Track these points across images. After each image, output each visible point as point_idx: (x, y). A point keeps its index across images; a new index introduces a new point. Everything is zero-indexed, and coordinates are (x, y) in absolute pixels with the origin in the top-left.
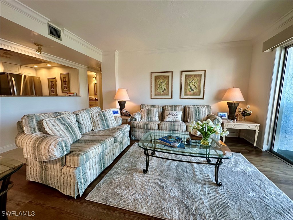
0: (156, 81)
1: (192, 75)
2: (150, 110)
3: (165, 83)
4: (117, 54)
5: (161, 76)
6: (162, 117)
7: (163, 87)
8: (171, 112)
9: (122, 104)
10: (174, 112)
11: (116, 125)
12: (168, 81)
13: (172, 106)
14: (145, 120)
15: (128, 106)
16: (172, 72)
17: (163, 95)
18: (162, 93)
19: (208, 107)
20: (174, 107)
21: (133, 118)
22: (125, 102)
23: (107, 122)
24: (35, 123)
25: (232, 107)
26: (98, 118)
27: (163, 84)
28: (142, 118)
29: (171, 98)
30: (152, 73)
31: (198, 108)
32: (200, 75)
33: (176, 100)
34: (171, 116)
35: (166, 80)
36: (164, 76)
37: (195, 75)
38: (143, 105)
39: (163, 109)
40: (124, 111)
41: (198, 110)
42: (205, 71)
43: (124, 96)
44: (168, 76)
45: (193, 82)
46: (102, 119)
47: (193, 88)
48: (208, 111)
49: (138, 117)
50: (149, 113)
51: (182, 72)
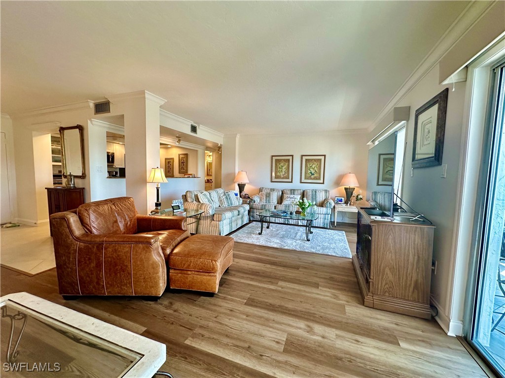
0: (276, 165)
1: (312, 160)
2: (269, 194)
3: (286, 166)
4: (238, 136)
5: (281, 160)
6: (281, 200)
7: (284, 170)
8: (289, 196)
9: (241, 187)
10: (292, 196)
11: (238, 204)
12: (289, 165)
13: (291, 190)
14: (264, 202)
15: (246, 190)
16: (292, 156)
17: (283, 178)
18: (282, 176)
19: (326, 191)
20: (293, 191)
21: (252, 200)
22: (244, 185)
23: (231, 201)
25: (349, 192)
26: (224, 197)
27: (284, 168)
28: (261, 200)
29: (292, 182)
30: (273, 156)
31: (315, 192)
32: (320, 160)
33: (296, 184)
34: (289, 199)
35: (287, 164)
36: (284, 160)
37: (315, 160)
38: (263, 188)
39: (282, 193)
40: (243, 193)
41: (315, 194)
42: (325, 156)
43: (244, 179)
44: (289, 160)
45: (313, 166)
46: (227, 198)
47: (313, 172)
48: (326, 196)
49: (257, 199)
50: (268, 196)
51: (302, 156)
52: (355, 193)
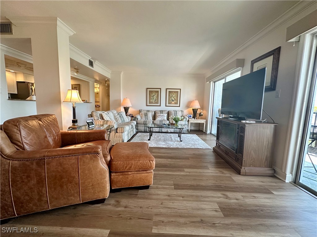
0: (150, 94)
1: (173, 92)
2: (146, 113)
3: (156, 95)
4: (122, 73)
5: (153, 91)
6: (154, 118)
7: (155, 98)
8: (160, 114)
9: (126, 109)
10: (162, 115)
11: (128, 121)
12: (158, 95)
13: (160, 111)
14: (144, 119)
15: (130, 111)
16: (160, 89)
17: (154, 103)
18: (154, 102)
19: (182, 111)
20: (162, 112)
21: (135, 118)
22: (128, 108)
23: (123, 118)
24: (99, 115)
25: (195, 111)
26: (118, 116)
27: (155, 96)
28: (141, 118)
29: (160, 106)
30: (147, 88)
31: (176, 112)
32: (178, 92)
33: (163, 107)
34: (160, 116)
35: (157, 94)
36: (155, 91)
37: (175, 92)
38: (141, 110)
39: (155, 113)
40: (128, 114)
41: (176, 113)
42: (180, 89)
43: (128, 104)
44: (158, 91)
45: (174, 96)
46: (120, 116)
47: (173, 100)
48: (182, 114)
49: (139, 117)
50: (146, 115)
51: (167, 89)
52: (198, 112)
